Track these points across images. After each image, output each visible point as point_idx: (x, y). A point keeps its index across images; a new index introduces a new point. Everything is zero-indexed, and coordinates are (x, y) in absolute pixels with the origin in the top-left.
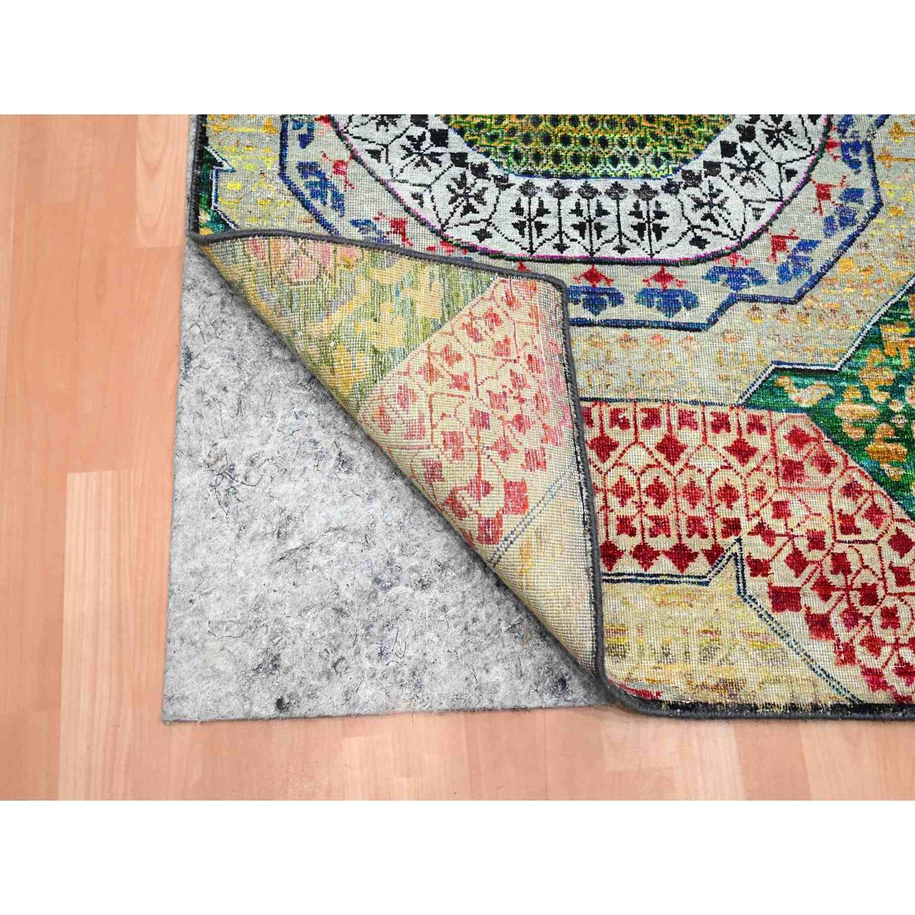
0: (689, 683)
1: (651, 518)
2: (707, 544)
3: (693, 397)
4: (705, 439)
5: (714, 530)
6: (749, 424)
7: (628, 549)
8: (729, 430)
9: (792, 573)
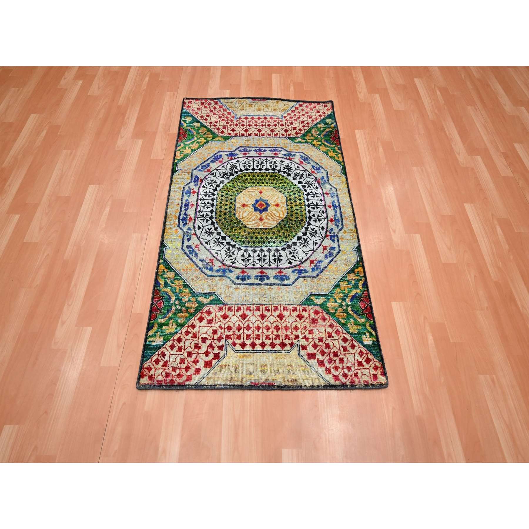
0: (284, 380)
1: (275, 335)
2: (290, 342)
3: (287, 303)
4: (290, 314)
5: (292, 338)
6: (302, 309)
7: (268, 344)
8: (297, 311)
9: (314, 349)
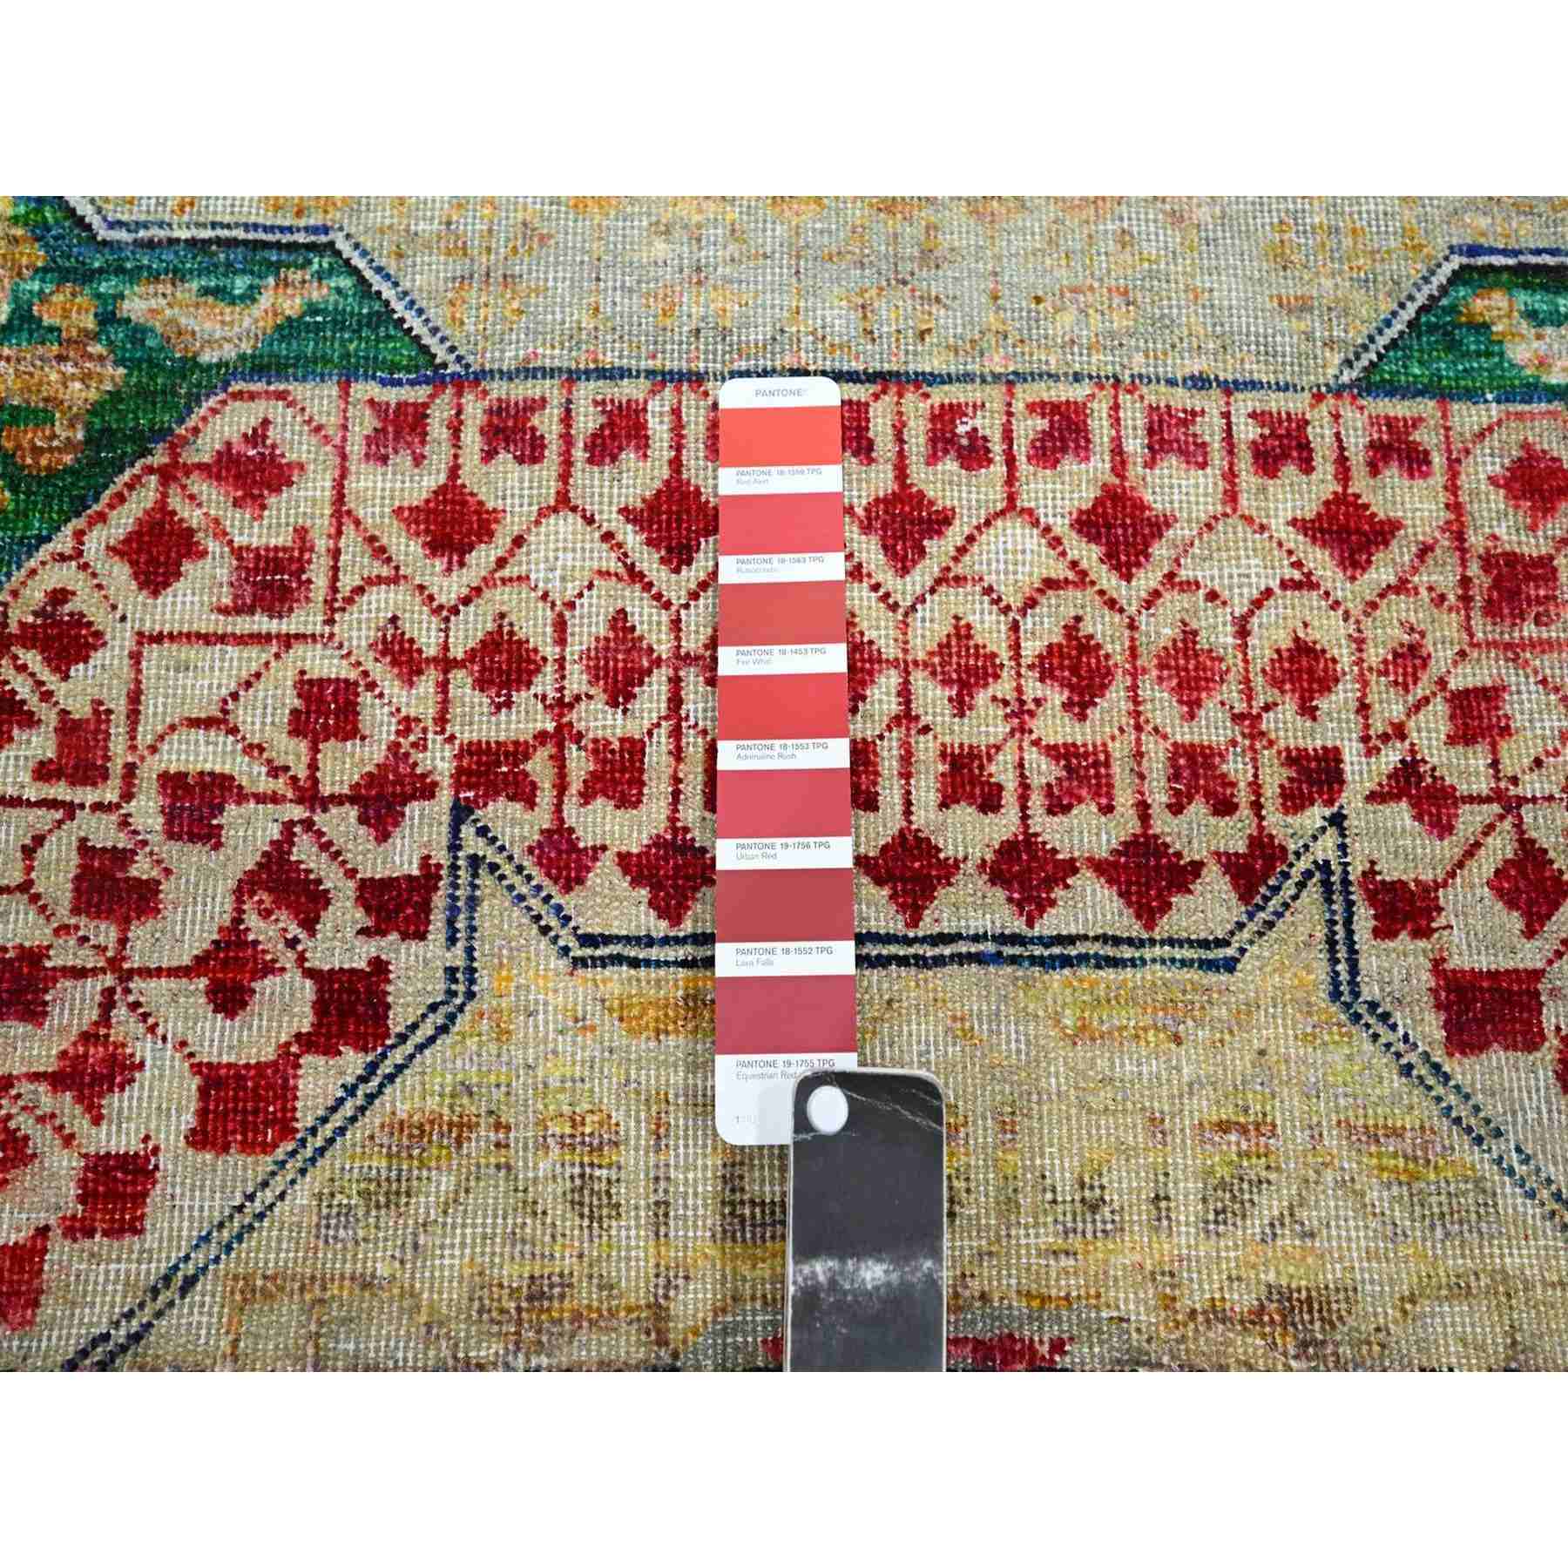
0: (1169, 1303)
1: (1053, 752)
2: (1233, 835)
3: (1195, 366)
4: (1232, 497)
5: (1256, 786)
6: (1372, 445)
7: (976, 853)
8: (1307, 467)
9: (1516, 922)
